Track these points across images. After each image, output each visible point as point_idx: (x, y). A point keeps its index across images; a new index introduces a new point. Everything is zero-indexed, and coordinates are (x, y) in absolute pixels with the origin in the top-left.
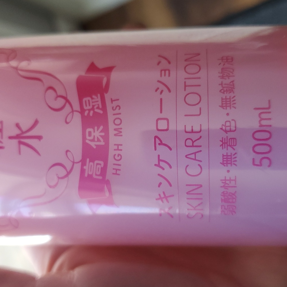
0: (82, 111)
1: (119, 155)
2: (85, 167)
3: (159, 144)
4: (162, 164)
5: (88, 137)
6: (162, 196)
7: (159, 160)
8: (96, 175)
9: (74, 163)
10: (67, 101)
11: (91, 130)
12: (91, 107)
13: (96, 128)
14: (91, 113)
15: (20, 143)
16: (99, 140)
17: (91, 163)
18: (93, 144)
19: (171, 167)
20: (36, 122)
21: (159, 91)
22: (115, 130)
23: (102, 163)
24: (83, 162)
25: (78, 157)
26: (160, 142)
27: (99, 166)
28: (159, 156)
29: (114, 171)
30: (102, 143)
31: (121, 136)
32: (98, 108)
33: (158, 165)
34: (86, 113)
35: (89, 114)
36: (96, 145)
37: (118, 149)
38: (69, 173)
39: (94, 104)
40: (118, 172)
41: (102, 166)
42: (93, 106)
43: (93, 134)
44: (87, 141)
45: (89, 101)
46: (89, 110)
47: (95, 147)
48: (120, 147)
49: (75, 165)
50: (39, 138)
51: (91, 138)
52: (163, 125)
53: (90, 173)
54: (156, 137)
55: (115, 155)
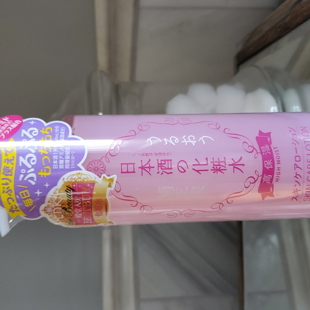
0: (262, 153)
1: (279, 172)
2: (263, 178)
3: (297, 167)
4: (298, 176)
5: (265, 165)
6: (296, 191)
7: (297, 175)
8: (268, 182)
9: (258, 176)
10: (254, 148)
11: (266, 161)
12: (265, 151)
13: (269, 160)
14: (266, 153)
15: (234, 167)
16: (270, 166)
17: (266, 176)
18: (267, 168)
19: (301, 177)
20: (241, 158)
21: (294, 144)
22: (277, 161)
23: (271, 176)
24: (263, 176)
25: (261, 174)
26: (297, 166)
27: (270, 178)
28: (296, 172)
29: (276, 180)
30: (272, 167)
31: (280, 164)
32: (268, 151)
33: (296, 177)
34: (264, 153)
35: (265, 154)
36: (269, 168)
37: (279, 170)
38: (255, 181)
39: (266, 149)
40: (278, 180)
41: (271, 177)
42: (266, 150)
43: (267, 163)
44: (265, 166)
45: (264, 148)
46: (265, 152)
47: (268, 169)
48: (280, 169)
49: (259, 177)
50: (243, 165)
51: (267, 165)
52: (298, 159)
53: (265, 181)
54: (295, 164)
55: (277, 172)
